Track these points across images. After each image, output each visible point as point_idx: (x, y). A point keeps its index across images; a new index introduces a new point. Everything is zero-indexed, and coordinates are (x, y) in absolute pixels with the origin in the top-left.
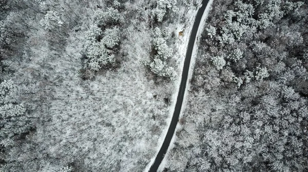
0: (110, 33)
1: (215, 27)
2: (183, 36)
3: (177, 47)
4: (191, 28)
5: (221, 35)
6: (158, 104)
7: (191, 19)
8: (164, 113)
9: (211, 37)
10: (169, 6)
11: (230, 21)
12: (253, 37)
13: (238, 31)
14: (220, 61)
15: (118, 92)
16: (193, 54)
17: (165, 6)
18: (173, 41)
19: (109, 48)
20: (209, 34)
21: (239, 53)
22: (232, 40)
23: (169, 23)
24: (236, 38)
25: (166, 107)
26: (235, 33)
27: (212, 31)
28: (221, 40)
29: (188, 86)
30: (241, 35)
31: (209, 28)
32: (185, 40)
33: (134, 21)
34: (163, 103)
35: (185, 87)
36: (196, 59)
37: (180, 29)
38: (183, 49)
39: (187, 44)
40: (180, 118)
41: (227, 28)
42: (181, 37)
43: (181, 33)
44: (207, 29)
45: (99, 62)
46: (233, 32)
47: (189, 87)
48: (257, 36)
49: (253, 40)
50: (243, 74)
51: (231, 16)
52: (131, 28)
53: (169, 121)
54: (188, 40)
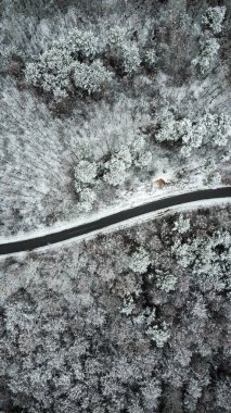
0: (96, 68)
1: (192, 225)
2: (160, 188)
3: (139, 189)
4: (177, 193)
5: (183, 242)
6: (40, 207)
7: (191, 185)
8: (30, 223)
9: (174, 229)
10: (185, 139)
11: (212, 243)
12: (208, 292)
13: (203, 264)
14: (140, 263)
15: (23, 137)
16: (141, 217)
17: (182, 132)
18: (144, 176)
19: (72, 82)
20: (176, 223)
21: (169, 284)
22: (184, 263)
23: (167, 156)
24: (191, 266)
25: (41, 222)
26: (197, 261)
27: (183, 226)
28: (176, 245)
29: (91, 235)
30: (200, 271)
31: (184, 219)
32: (156, 194)
33: (144, 103)
34: (44, 214)
35: (86, 232)
36: (136, 226)
37: (167, 177)
38: (140, 197)
39: (151, 201)
40: (35, 251)
41: (199, 246)
42: (156, 185)
43: (162, 183)
44: (182, 217)
45: (42, 78)
46: (197, 257)
47: (91, 238)
48: (212, 297)
49: (203, 294)
50: (144, 307)
51: (222, 241)
52: (130, 103)
53: (21, 237)
54: (158, 199)
